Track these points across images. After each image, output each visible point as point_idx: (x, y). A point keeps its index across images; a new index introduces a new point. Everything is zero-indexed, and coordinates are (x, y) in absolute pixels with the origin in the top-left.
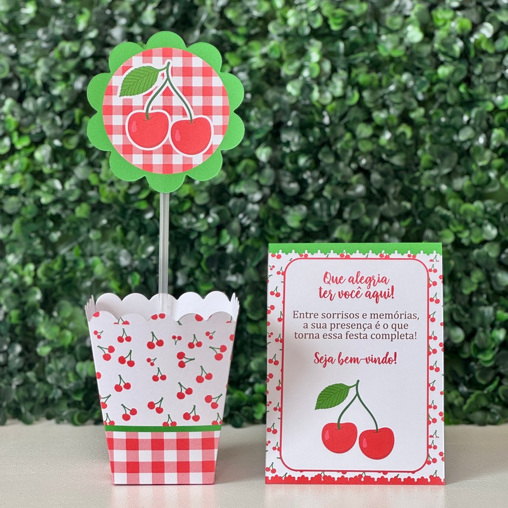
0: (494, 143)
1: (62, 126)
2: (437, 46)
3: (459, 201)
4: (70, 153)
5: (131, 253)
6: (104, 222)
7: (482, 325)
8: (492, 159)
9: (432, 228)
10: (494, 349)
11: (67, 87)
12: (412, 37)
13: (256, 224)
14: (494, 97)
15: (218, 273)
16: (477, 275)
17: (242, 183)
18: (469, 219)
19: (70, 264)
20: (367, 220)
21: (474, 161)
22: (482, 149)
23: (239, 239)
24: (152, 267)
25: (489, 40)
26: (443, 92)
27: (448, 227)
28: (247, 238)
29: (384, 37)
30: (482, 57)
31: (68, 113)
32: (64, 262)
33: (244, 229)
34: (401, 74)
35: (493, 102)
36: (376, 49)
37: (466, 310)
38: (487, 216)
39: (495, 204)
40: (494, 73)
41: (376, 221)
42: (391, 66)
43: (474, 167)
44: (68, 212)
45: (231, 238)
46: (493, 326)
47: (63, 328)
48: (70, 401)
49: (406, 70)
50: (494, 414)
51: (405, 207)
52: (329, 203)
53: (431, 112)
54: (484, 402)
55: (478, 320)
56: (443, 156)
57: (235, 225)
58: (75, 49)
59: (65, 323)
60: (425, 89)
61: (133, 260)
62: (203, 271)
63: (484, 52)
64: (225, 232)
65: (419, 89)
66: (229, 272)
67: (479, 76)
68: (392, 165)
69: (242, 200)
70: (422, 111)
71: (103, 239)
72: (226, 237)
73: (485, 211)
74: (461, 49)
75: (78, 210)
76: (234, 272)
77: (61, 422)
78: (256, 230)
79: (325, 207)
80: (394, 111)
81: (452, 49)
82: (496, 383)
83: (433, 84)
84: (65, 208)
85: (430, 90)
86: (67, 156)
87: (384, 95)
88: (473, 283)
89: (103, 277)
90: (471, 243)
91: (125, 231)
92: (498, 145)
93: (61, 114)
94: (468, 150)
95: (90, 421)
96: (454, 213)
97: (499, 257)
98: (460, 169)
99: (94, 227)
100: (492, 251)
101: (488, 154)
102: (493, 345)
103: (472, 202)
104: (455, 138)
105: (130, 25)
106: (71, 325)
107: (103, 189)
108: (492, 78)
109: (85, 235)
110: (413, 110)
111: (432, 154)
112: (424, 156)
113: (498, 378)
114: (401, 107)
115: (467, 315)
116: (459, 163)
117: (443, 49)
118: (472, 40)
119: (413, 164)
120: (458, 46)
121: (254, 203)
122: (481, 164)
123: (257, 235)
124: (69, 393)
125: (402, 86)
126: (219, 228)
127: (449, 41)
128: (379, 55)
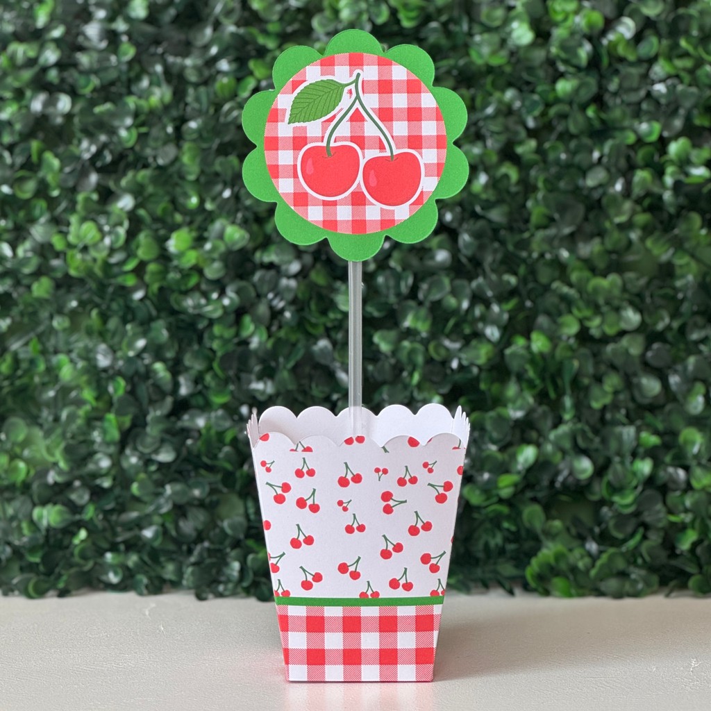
0: (637, 191)
1: (12, 166)
2: (554, 50)
3: (587, 274)
4: (26, 204)
5: (113, 350)
6: (74, 304)
7: (619, 453)
8: (634, 213)
9: (548, 314)
10: (636, 487)
11: (20, 108)
12: (519, 38)
13: (293, 308)
14: (636, 123)
15: (239, 379)
16: (612, 382)
17: (273, 248)
18: (601, 301)
19: (24, 365)
20: (452, 302)
21: (608, 217)
22: (620, 198)
23: (268, 329)
24: (142, 370)
25: (628, 42)
26: (563, 116)
27: (570, 312)
28: (280, 327)
29: (477, 38)
30: (620, 67)
31: (22, 146)
32: (16, 361)
33: (276, 314)
34: (503, 91)
35: (635, 132)
36: (468, 54)
37: (596, 432)
38: (626, 296)
39: (638, 279)
40: (637, 90)
41: (465, 305)
42: (489, 79)
43: (607, 225)
44: (21, 290)
45: (256, 328)
46: (634, 455)
47: (13, 457)
48: (23, 564)
49: (510, 85)
50: (635, 582)
51: (508, 283)
52: (398, 278)
53: (547, 145)
54: (620, 564)
55: (613, 445)
56: (563, 209)
57: (262, 309)
58: (32, 54)
59: (17, 450)
60: (537, 113)
61: (115, 360)
62: (215, 376)
63: (622, 60)
64: (247, 319)
65: (529, 112)
66: (253, 377)
67: (615, 94)
68: (490, 221)
69: (272, 273)
70: (533, 144)
71: (73, 328)
72: (249, 326)
73: (624, 289)
74: (588, 54)
75: (35, 287)
76: (260, 378)
77: (10, 593)
78: (292, 315)
79: (392, 283)
80: (492, 144)
81: (576, 55)
82: (638, 537)
83: (548, 105)
84: (17, 283)
85: (544, 114)
86: (20, 208)
87: (478, 121)
88: (605, 393)
89: (73, 384)
90: (604, 334)
91: (104, 317)
92: (642, 193)
93: (11, 148)
94: (599, 201)
95: (51, 593)
96: (580, 292)
97: (643, 355)
98: (588, 228)
99: (60, 311)
100: (633, 346)
101: (627, 205)
102: (634, 483)
103: (605, 276)
104: (580, 182)
105: (111, 19)
106: (26, 453)
107: (73, 256)
108: (633, 97)
109: (47, 322)
110: (521, 143)
111: (547, 206)
112: (536, 208)
113: (641, 530)
114: (503, 138)
115: (597, 440)
116: (586, 219)
117: (563, 55)
118: (605, 42)
119: (519, 219)
120: (585, 51)
121: (289, 277)
122: (618, 220)
123: (294, 323)
124: (23, 551)
125: (504, 108)
126: (239, 313)
127: (572, 43)
128: (472, 63)
